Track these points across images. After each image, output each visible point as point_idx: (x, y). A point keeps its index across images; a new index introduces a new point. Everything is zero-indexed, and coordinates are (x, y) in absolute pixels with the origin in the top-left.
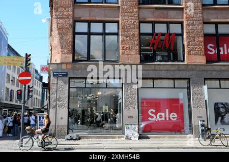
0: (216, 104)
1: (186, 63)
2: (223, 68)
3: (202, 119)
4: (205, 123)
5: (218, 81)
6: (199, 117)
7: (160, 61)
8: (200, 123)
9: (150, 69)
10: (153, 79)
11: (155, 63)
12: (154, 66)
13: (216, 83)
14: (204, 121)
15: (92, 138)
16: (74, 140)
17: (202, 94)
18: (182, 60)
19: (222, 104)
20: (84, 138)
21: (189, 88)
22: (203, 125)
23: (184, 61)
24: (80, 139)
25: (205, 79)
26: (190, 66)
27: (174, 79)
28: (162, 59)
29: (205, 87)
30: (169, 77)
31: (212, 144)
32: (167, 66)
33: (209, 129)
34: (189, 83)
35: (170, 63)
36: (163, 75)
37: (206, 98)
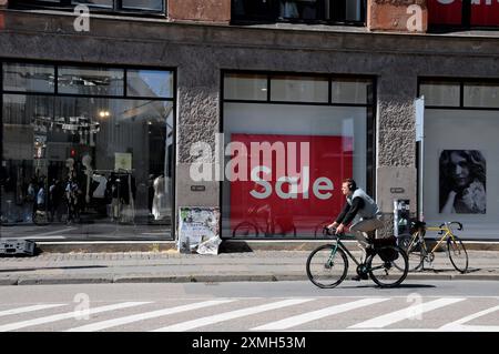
0: (446, 154)
1: (368, 29)
2: (476, 48)
3: (401, 196)
4: (411, 208)
5: (458, 88)
6: (395, 191)
7: (293, 21)
8: (397, 207)
9: (259, 42)
10: (270, 75)
11: (277, 26)
12: (272, 35)
13: (449, 94)
14: (407, 202)
15: (75, 248)
16: (18, 255)
17: (408, 123)
18: (358, 18)
19: (462, 153)
20: (50, 249)
21: (371, 107)
22: (402, 214)
23: (362, 23)
24: (37, 251)
25: (422, 80)
26: (379, 40)
27: (330, 78)
29: (419, 104)
30: (314, 70)
31: (426, 265)
32: (312, 36)
33: (420, 226)
34: (372, 90)
35: (321, 28)
36: (299, 61)
37: (419, 136)
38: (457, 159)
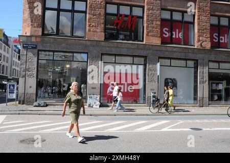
0: (166, 79)
1: (144, 43)
2: (174, 49)
3: (153, 91)
4: (156, 95)
5: (169, 60)
6: (152, 90)
7: (122, 40)
8: (152, 94)
9: (112, 45)
10: (115, 55)
11: (118, 41)
12: (116, 44)
13: (167, 62)
14: (155, 93)
15: (58, 105)
16: (41, 106)
17: (156, 70)
18: (141, 40)
19: (171, 79)
20: (51, 105)
21: (145, 65)
22: (154, 97)
23: (142, 41)
24: (47, 105)
25: (160, 58)
26: (147, 46)
27: (133, 56)
28: (124, 38)
29: (158, 64)
30: (129, 54)
31: (160, 111)
32: (128, 44)
33: (158, 100)
34: (145, 61)
35: (131, 42)
36: (124, 51)
37: (158, 74)
38: (169, 81)
